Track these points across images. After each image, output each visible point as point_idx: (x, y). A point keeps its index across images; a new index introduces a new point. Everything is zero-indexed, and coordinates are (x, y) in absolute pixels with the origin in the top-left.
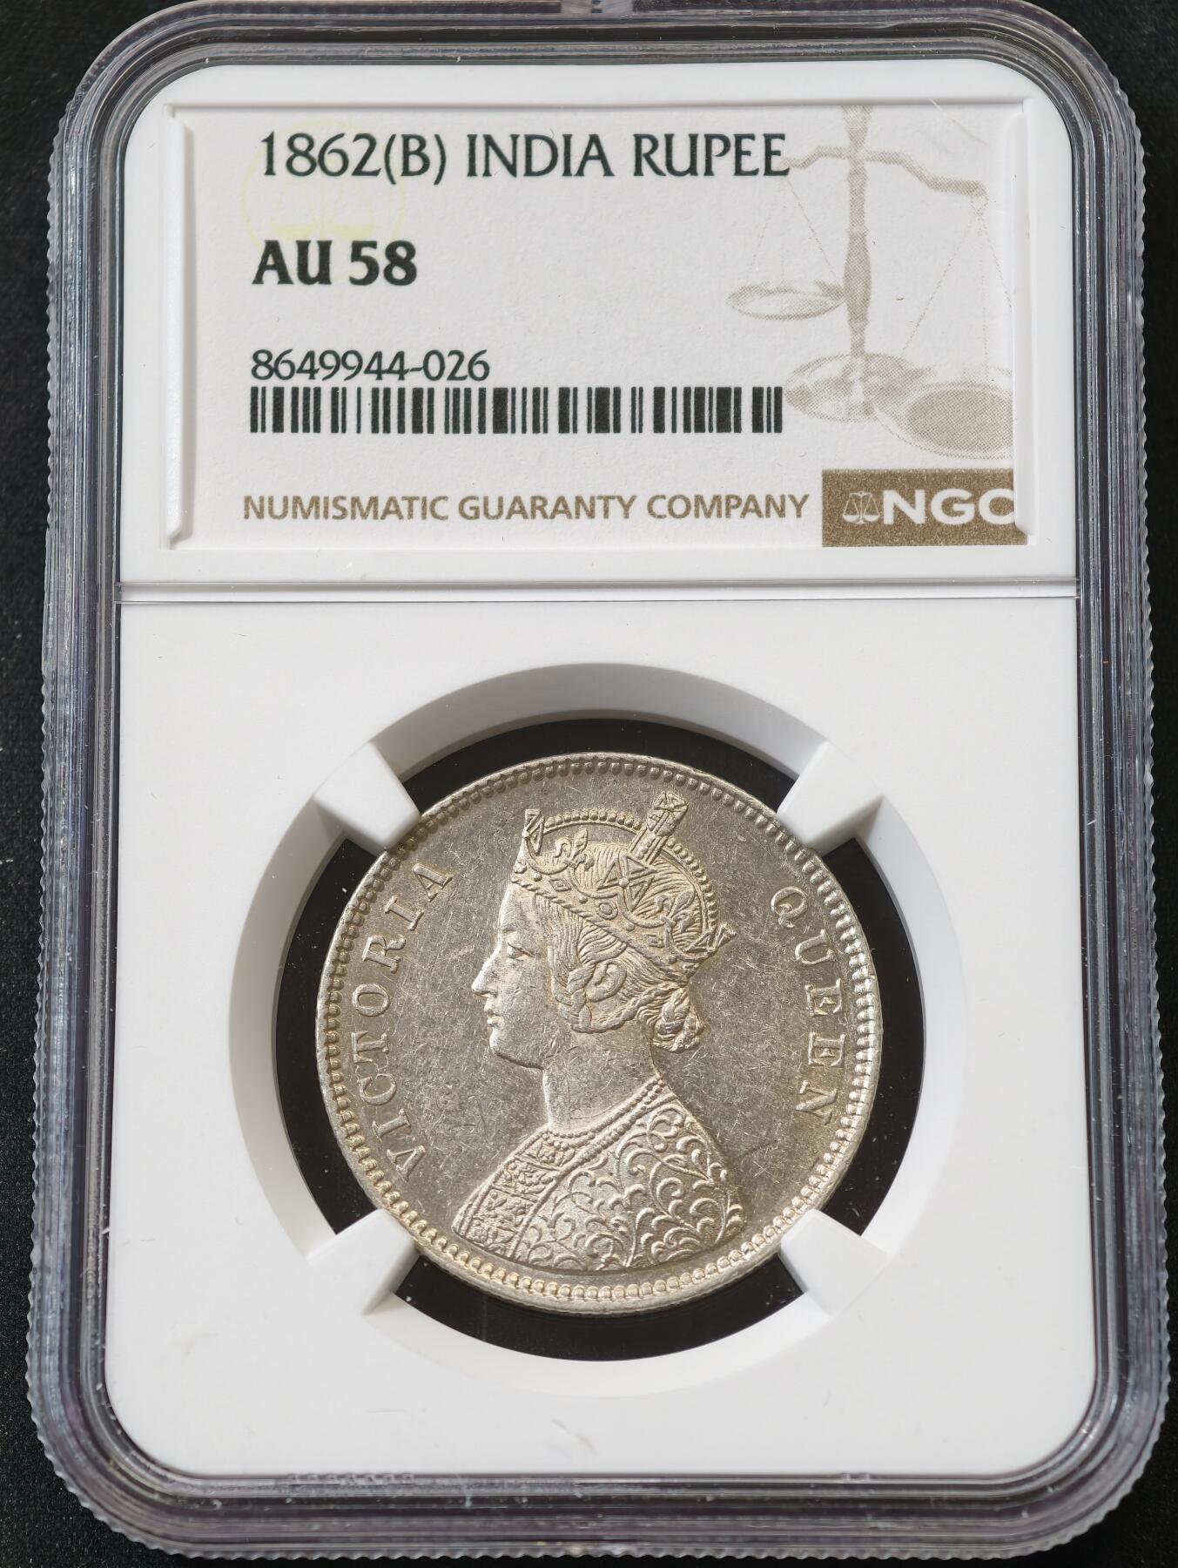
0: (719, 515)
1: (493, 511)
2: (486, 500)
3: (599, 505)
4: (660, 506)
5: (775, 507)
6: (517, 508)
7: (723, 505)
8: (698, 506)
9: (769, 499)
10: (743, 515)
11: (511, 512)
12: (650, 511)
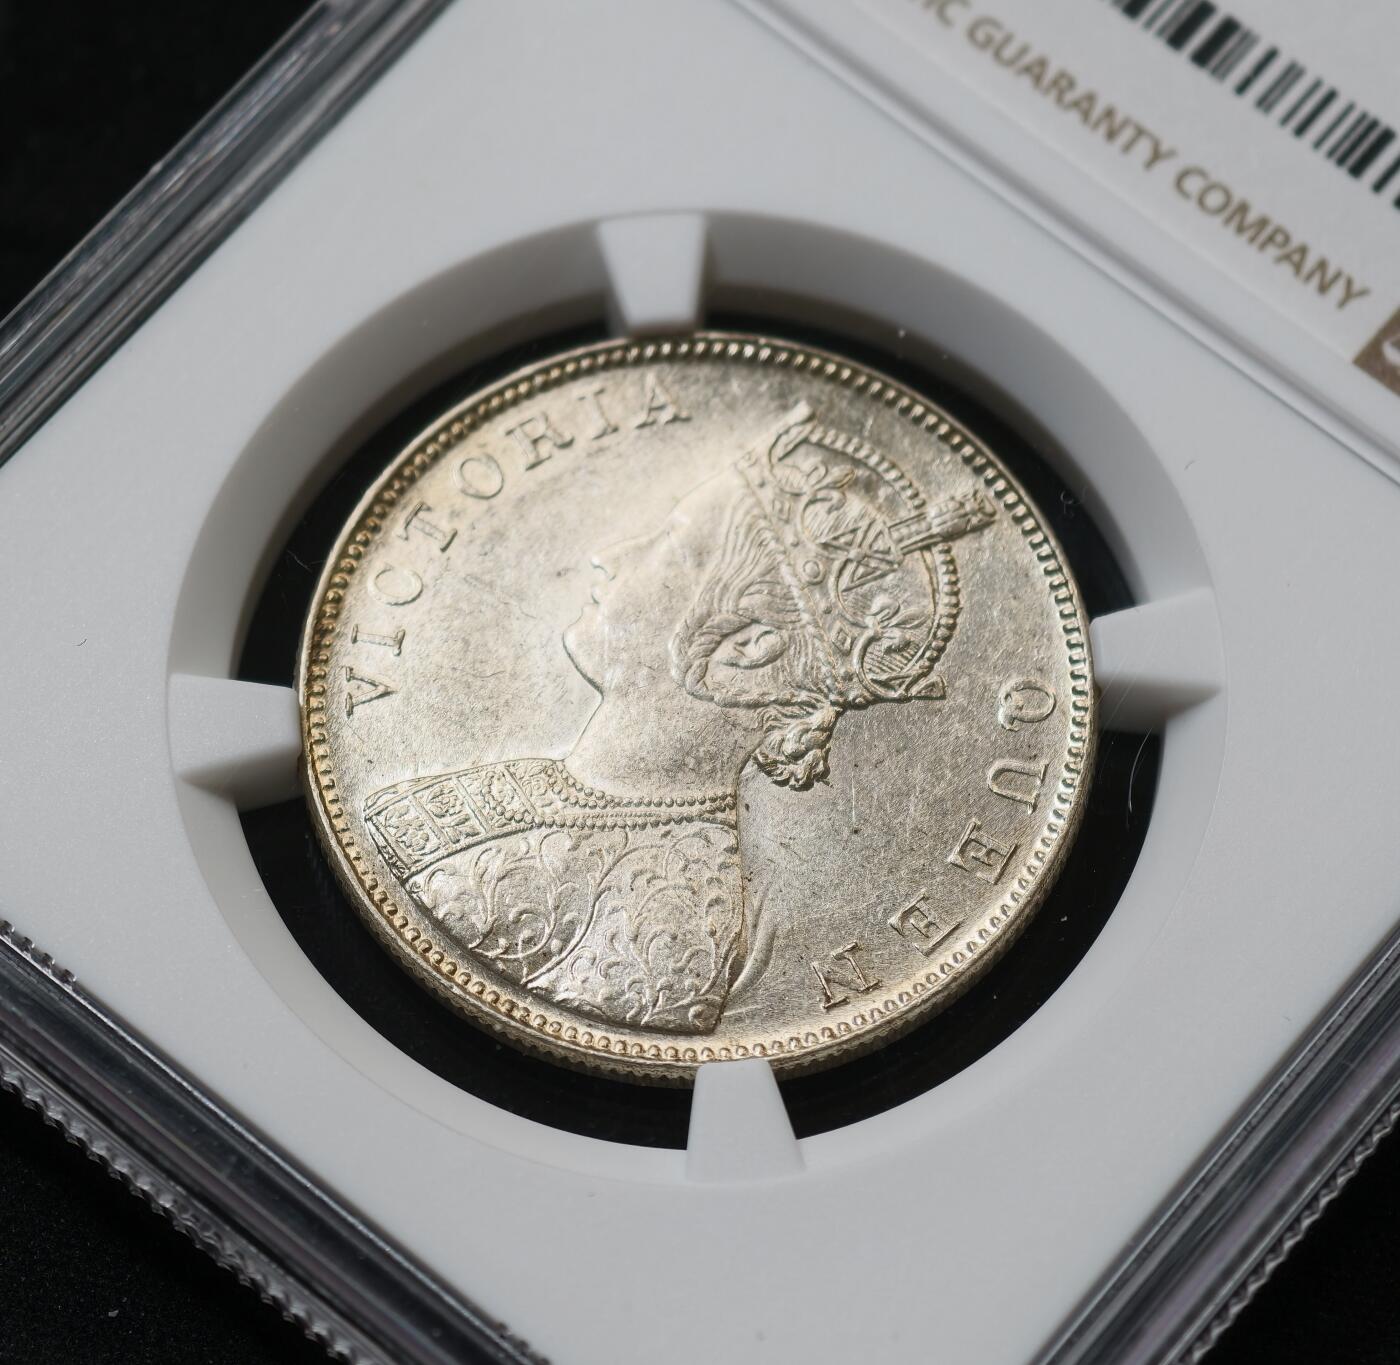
0: (1252, 240)
1: (1009, 52)
2: (1008, 39)
3: (1127, 134)
4: (1193, 185)
5: (1323, 278)
6: (1036, 71)
7: (1263, 233)
8: (1236, 214)
9: (1322, 265)
10: (1279, 260)
11: (1027, 69)
12: (1179, 182)
